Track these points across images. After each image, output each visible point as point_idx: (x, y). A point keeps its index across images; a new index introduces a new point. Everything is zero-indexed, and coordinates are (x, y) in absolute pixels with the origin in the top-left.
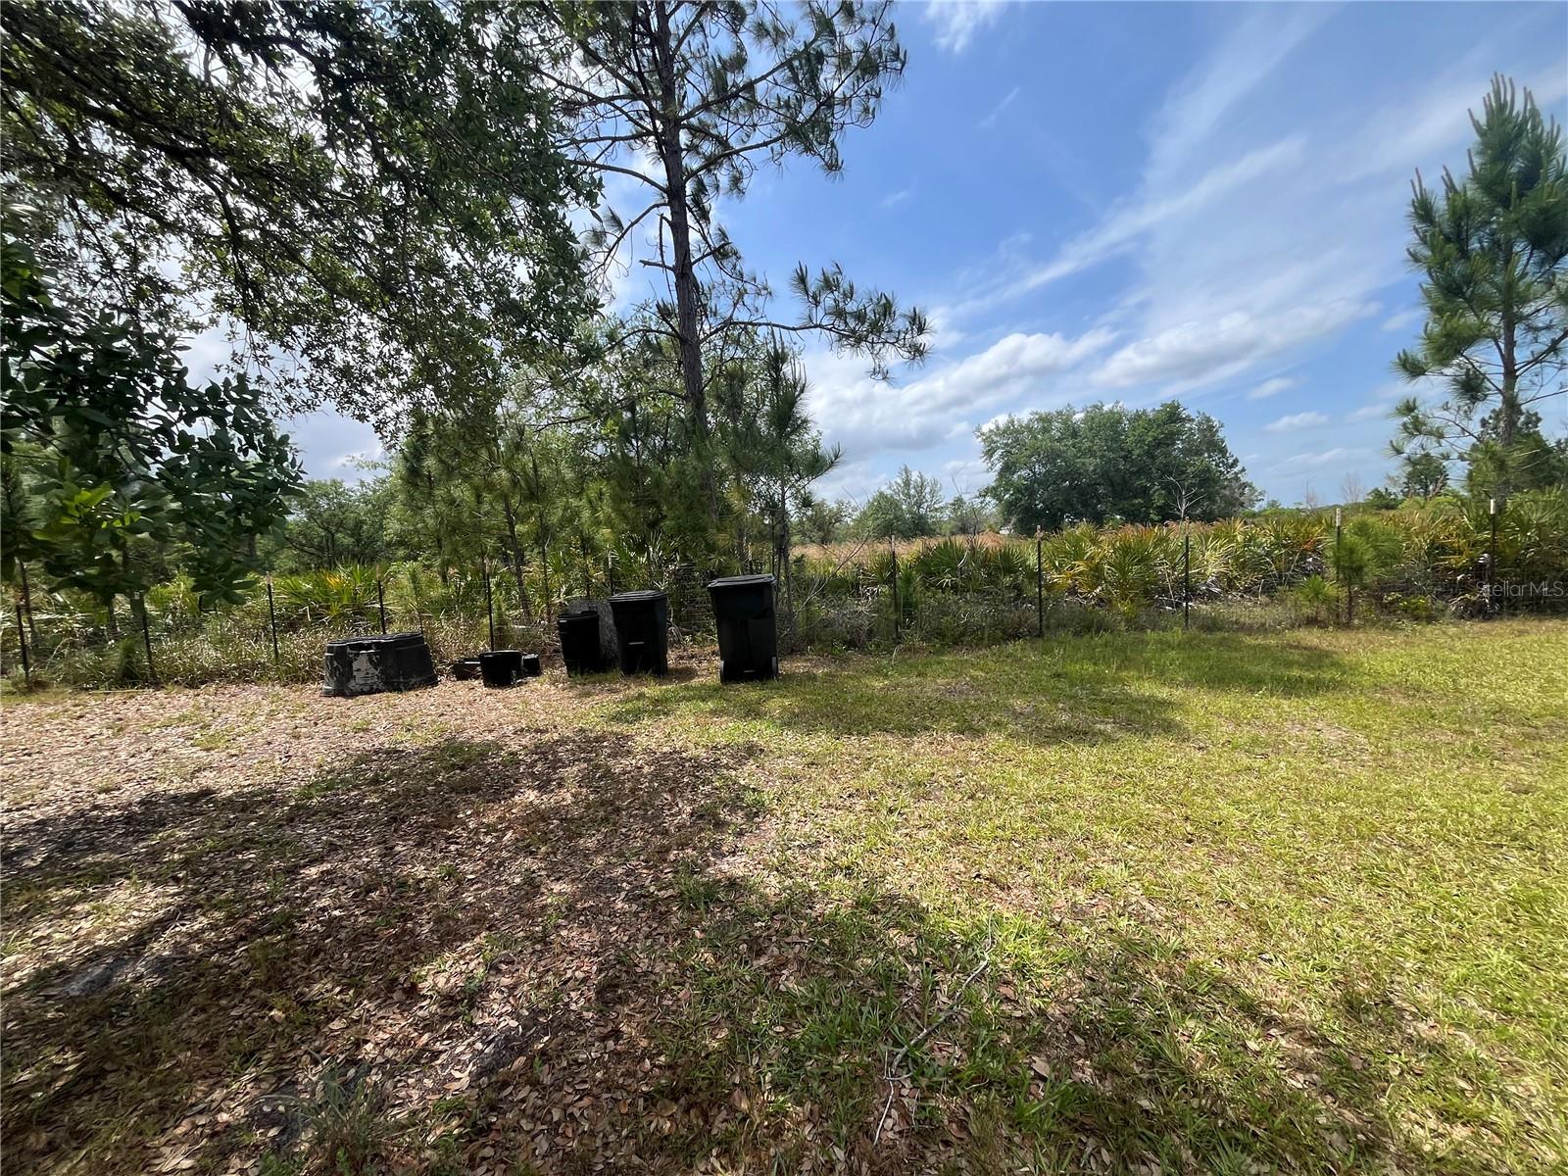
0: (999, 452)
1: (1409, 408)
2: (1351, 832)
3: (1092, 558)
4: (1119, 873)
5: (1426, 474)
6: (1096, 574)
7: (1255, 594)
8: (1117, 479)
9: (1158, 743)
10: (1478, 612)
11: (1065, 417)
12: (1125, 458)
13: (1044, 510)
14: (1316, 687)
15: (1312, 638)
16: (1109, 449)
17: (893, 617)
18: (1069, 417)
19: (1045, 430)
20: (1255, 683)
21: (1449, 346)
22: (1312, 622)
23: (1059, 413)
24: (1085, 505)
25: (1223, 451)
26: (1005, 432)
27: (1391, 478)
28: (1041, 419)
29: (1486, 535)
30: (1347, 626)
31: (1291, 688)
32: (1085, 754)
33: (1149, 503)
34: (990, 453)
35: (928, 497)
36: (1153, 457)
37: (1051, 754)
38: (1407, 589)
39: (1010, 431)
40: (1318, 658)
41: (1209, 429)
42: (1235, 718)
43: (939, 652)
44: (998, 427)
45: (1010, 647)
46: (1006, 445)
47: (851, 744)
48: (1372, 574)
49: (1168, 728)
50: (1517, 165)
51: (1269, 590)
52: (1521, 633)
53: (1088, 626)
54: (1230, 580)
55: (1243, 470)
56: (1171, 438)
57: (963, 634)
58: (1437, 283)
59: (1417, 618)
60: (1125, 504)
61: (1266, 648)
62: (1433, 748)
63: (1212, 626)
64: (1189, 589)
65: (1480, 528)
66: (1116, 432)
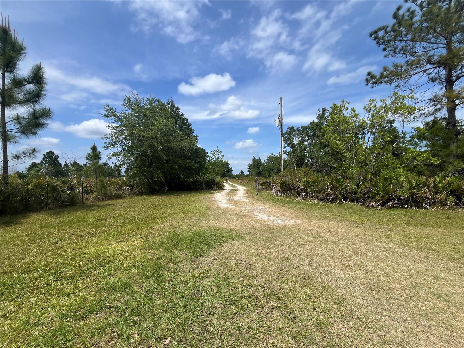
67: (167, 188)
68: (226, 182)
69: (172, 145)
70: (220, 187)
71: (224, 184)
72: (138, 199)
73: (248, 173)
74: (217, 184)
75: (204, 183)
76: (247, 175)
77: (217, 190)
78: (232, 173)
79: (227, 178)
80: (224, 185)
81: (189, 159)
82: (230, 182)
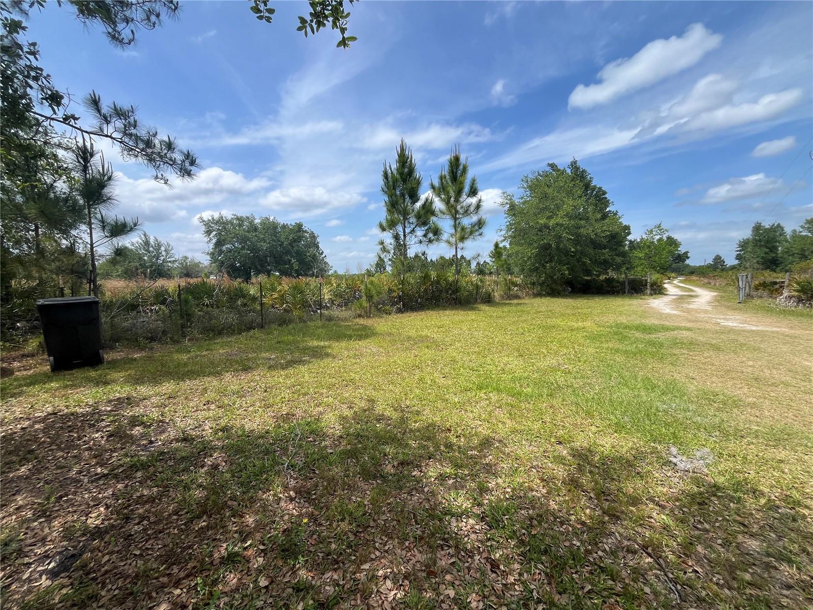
0: (214, 233)
1: (382, 243)
2: (385, 373)
3: (280, 291)
4: (331, 399)
5: (380, 265)
6: (282, 298)
7: (341, 307)
8: (277, 256)
9: (327, 361)
10: (400, 311)
11: (251, 220)
12: (280, 245)
13: (240, 267)
14: (367, 336)
15: (361, 321)
16: (273, 240)
17: (180, 322)
18: (252, 221)
19: (240, 225)
20: (350, 337)
21: (392, 224)
22: (360, 316)
23: (248, 218)
24: (262, 266)
25: (318, 247)
26: (217, 222)
27: (371, 265)
28: (238, 219)
29: (401, 286)
30: (369, 317)
31: (360, 337)
32: (303, 369)
33: (291, 268)
34: (208, 232)
35: (164, 253)
36: (293, 247)
37: (291, 371)
38: (384, 304)
39: (220, 222)
40: (365, 328)
41: (313, 237)
42: (347, 349)
43: (214, 338)
44: (213, 219)
45: (252, 332)
46: (218, 229)
47: (187, 384)
48: (376, 299)
49: (327, 355)
50: (406, 170)
51: (346, 304)
52: (410, 317)
53: (283, 322)
54: (332, 301)
55: (325, 256)
56: (300, 239)
57: (223, 329)
58: (390, 201)
59: (386, 313)
60: (281, 267)
61: (349, 326)
62: (398, 349)
63: (330, 319)
64: (320, 305)
65: (400, 284)
66: (275, 232)
67: (570, 289)
68: (669, 283)
69: (583, 231)
70: (658, 290)
71: (665, 286)
72: (538, 301)
73: (737, 262)
74: (652, 285)
75: (627, 283)
76: (733, 268)
77: (651, 295)
78: (687, 262)
79: (673, 275)
80: (665, 288)
81: (605, 248)
82: (681, 282)
